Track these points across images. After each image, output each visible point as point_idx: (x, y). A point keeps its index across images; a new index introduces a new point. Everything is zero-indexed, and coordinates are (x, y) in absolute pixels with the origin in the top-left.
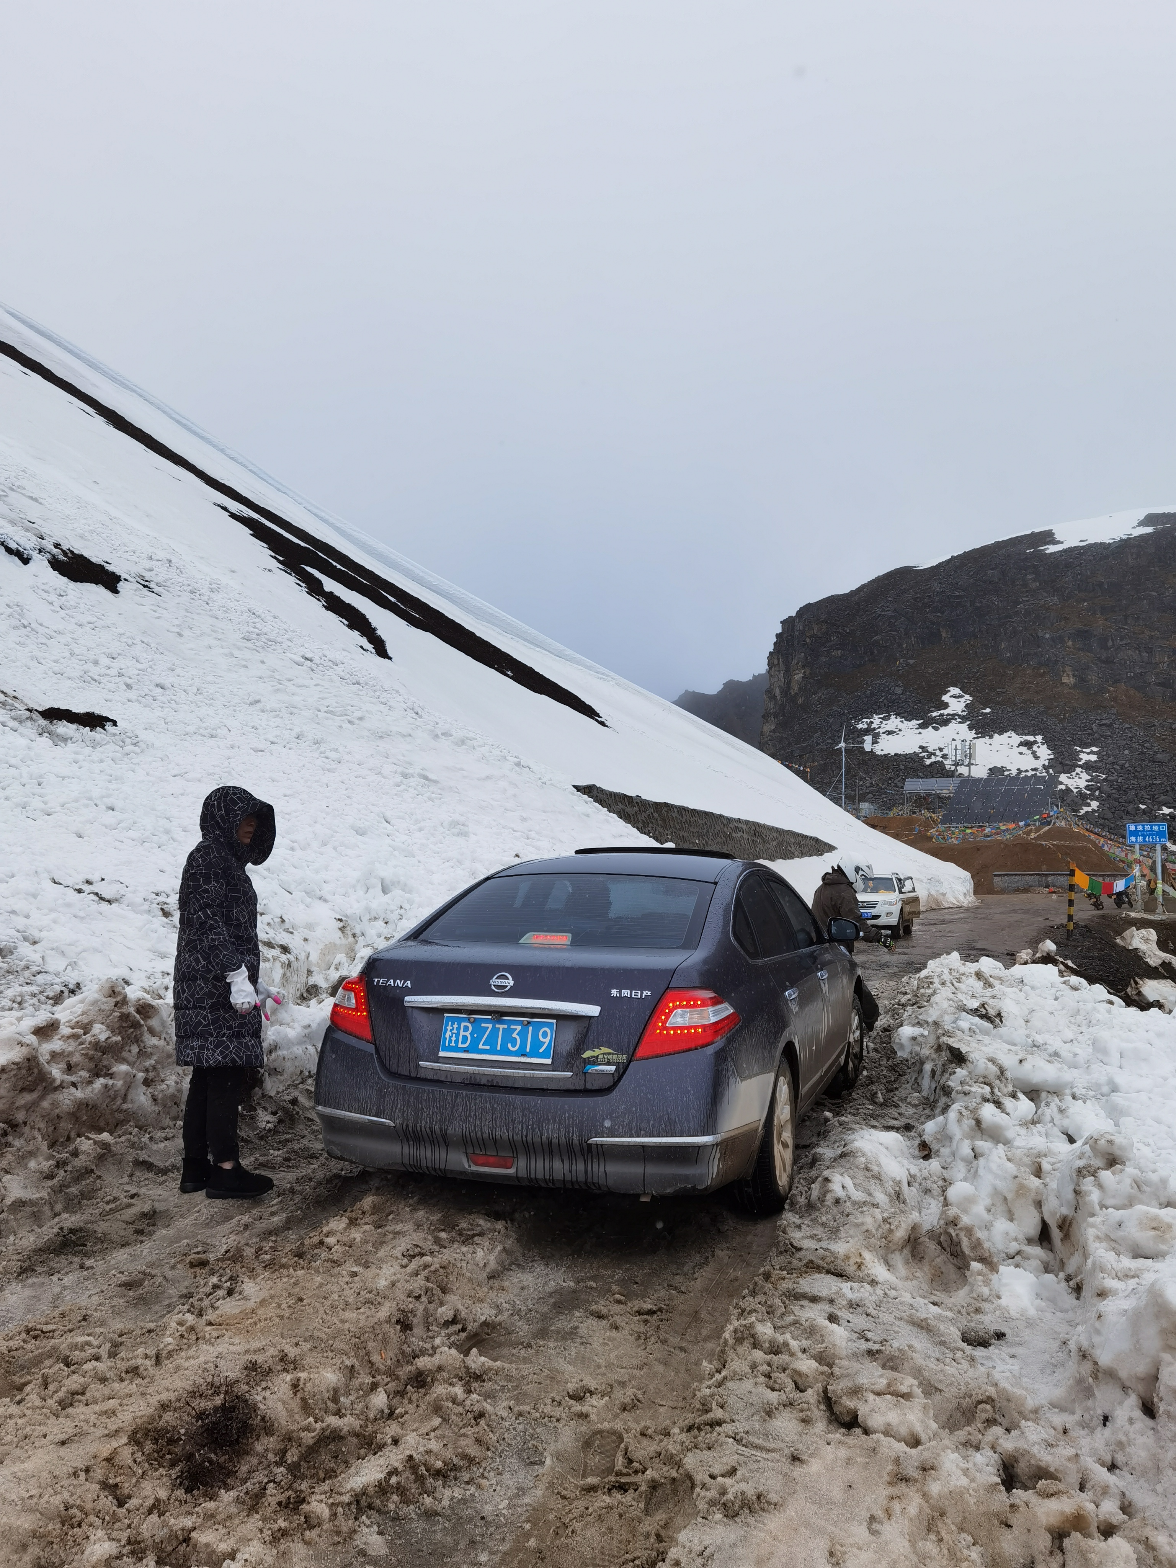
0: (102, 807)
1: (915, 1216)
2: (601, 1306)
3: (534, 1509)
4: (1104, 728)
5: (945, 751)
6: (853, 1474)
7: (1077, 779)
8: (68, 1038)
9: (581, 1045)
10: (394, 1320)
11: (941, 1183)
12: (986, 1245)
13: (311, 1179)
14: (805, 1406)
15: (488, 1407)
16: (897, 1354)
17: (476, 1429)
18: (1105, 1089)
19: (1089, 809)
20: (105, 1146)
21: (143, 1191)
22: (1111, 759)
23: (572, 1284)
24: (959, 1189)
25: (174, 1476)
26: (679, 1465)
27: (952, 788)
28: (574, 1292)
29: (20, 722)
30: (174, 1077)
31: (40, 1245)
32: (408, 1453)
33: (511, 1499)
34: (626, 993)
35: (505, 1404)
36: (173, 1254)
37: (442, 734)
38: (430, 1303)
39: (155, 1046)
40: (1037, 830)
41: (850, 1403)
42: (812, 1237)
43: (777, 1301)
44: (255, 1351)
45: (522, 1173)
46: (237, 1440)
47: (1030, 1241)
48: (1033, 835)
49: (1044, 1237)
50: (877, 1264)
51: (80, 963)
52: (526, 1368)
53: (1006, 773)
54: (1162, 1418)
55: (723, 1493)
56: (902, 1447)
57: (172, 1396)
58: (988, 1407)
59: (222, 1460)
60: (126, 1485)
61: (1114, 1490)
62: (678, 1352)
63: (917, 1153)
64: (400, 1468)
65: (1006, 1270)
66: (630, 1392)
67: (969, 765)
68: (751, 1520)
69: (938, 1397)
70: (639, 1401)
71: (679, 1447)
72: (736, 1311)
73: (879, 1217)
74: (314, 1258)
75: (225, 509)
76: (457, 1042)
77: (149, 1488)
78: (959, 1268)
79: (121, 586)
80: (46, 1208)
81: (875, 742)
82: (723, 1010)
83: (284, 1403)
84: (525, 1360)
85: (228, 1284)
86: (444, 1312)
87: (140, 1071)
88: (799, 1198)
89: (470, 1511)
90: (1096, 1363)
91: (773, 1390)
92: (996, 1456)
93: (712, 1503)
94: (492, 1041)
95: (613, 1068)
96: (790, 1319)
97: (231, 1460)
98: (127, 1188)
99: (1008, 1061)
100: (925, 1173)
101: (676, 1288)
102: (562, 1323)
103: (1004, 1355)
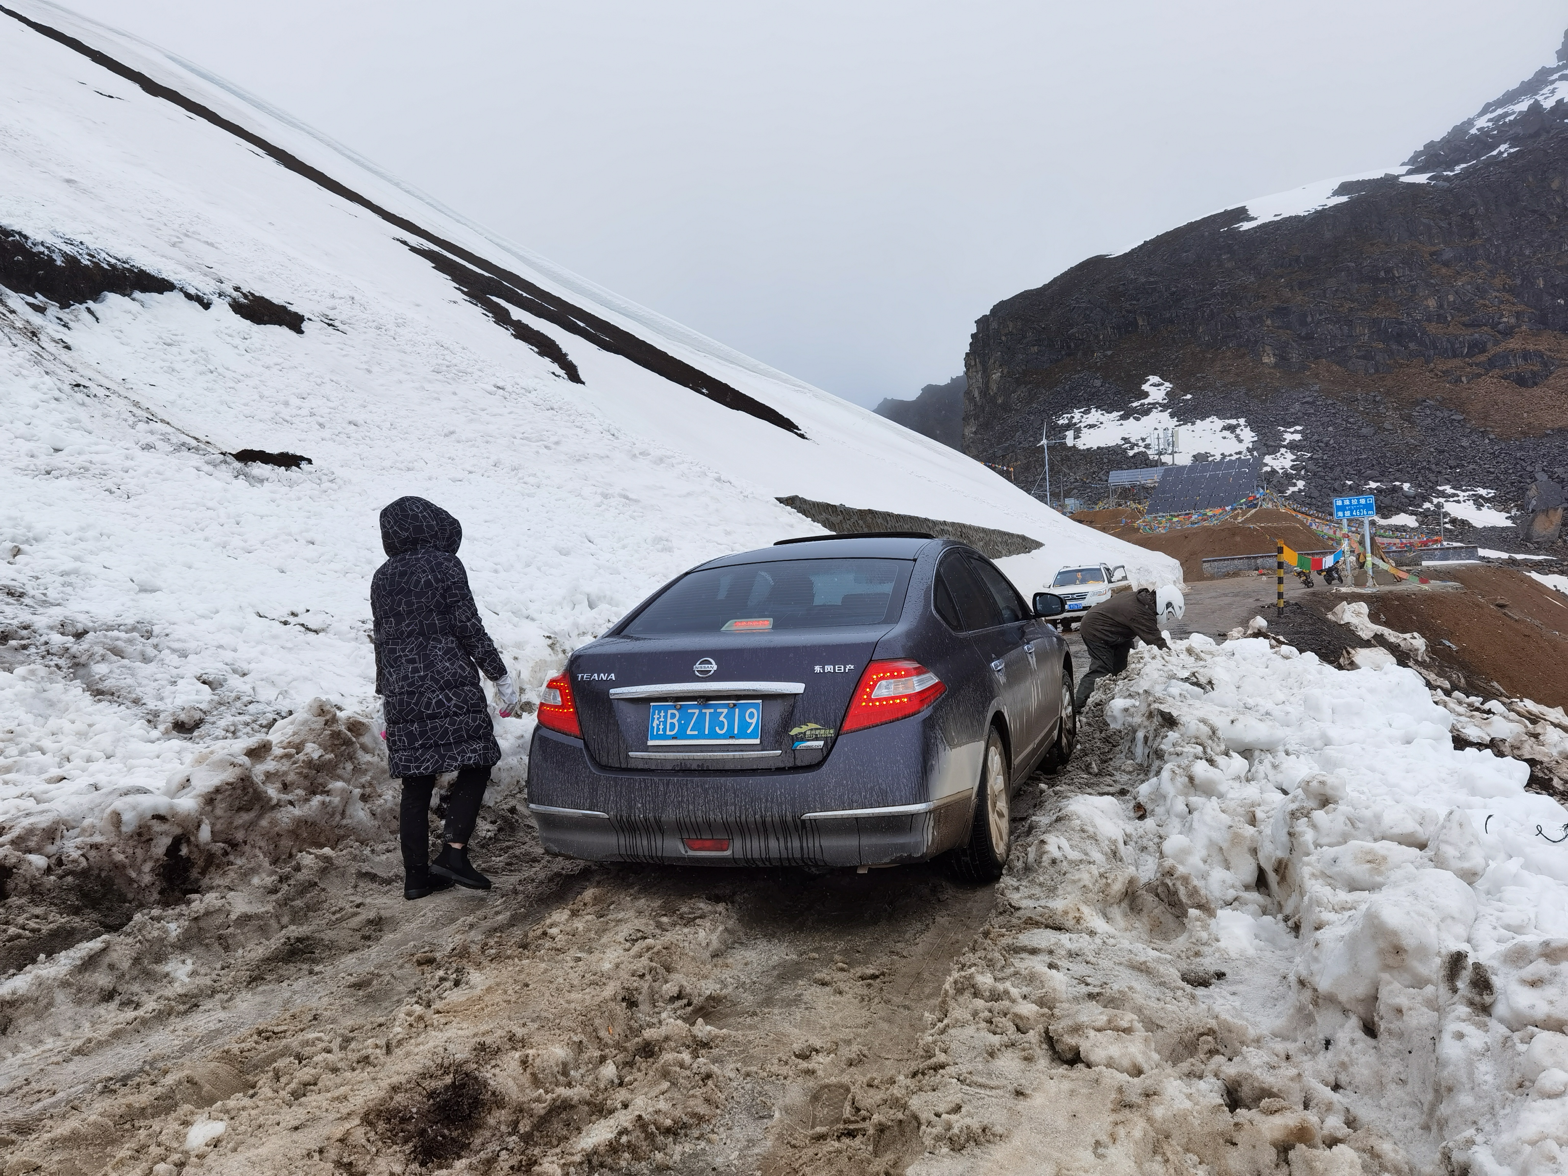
0: (302, 542)
1: (1131, 870)
2: (823, 974)
3: (764, 1158)
4: (1307, 406)
5: (1148, 441)
6: (1076, 1104)
7: (1281, 459)
8: (282, 758)
9: (788, 722)
10: (619, 998)
11: (1156, 840)
12: (1203, 892)
13: (533, 880)
14: (1027, 1045)
15: (715, 1068)
16: (1117, 996)
17: (704, 1090)
18: (1318, 744)
19: (1296, 489)
20: (327, 859)
21: (368, 900)
22: (1316, 437)
23: (795, 957)
24: (1175, 841)
25: (407, 1152)
26: (905, 1107)
27: (1156, 478)
28: (797, 963)
29: (215, 466)
30: (390, 792)
31: (267, 955)
32: (637, 1113)
33: (741, 1150)
34: (829, 668)
35: (732, 1066)
36: (400, 956)
37: (641, 454)
38: (655, 981)
39: (369, 763)
40: (1244, 514)
41: (1071, 1040)
42: (1030, 897)
43: (997, 955)
44: (484, 1034)
45: (739, 854)
46: (469, 1115)
47: (1247, 888)
48: (1240, 519)
49: (1261, 882)
50: (1096, 917)
51: (292, 692)
52: (751, 1035)
53: (1210, 459)
54: (1383, 1036)
55: (949, 1127)
56: (1125, 1077)
57: (403, 1079)
58: (1210, 1038)
59: (455, 1134)
60: (361, 1163)
61: (1337, 1106)
62: (902, 1010)
63: (1132, 814)
64: (630, 1128)
65: (1224, 914)
66: (855, 1048)
67: (1173, 453)
68: (977, 1151)
69: (1160, 1033)
70: (864, 1056)
71: (904, 1091)
72: (956, 967)
73: (1096, 873)
74: (538, 948)
75: (405, 243)
76: (665, 730)
77: (383, 1164)
78: (1178, 917)
79: (305, 326)
80: (273, 922)
81: (1076, 437)
82: (928, 680)
83: (514, 1079)
84: (750, 1027)
85: (454, 976)
86: (670, 989)
87: (357, 787)
88: (1016, 863)
89: (701, 1163)
90: (1315, 990)
91: (995, 1033)
92: (1219, 1082)
93: (938, 1138)
94: (699, 726)
95: (821, 743)
96: (1010, 971)
97: (464, 1134)
98: (352, 898)
99: (1221, 723)
100: (1141, 831)
101: (898, 954)
102: (787, 992)
103: (1224, 993)
